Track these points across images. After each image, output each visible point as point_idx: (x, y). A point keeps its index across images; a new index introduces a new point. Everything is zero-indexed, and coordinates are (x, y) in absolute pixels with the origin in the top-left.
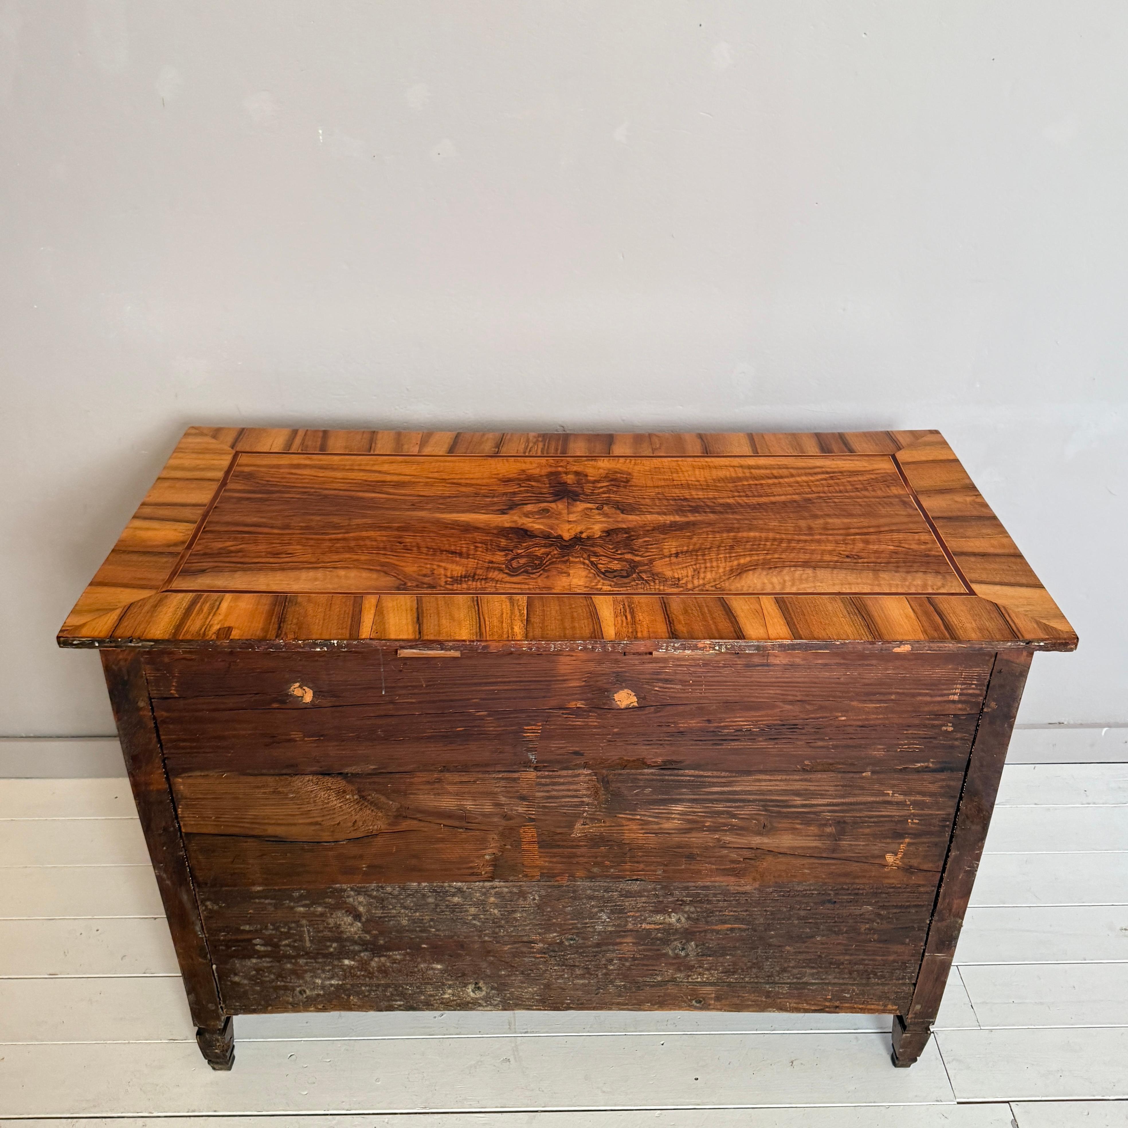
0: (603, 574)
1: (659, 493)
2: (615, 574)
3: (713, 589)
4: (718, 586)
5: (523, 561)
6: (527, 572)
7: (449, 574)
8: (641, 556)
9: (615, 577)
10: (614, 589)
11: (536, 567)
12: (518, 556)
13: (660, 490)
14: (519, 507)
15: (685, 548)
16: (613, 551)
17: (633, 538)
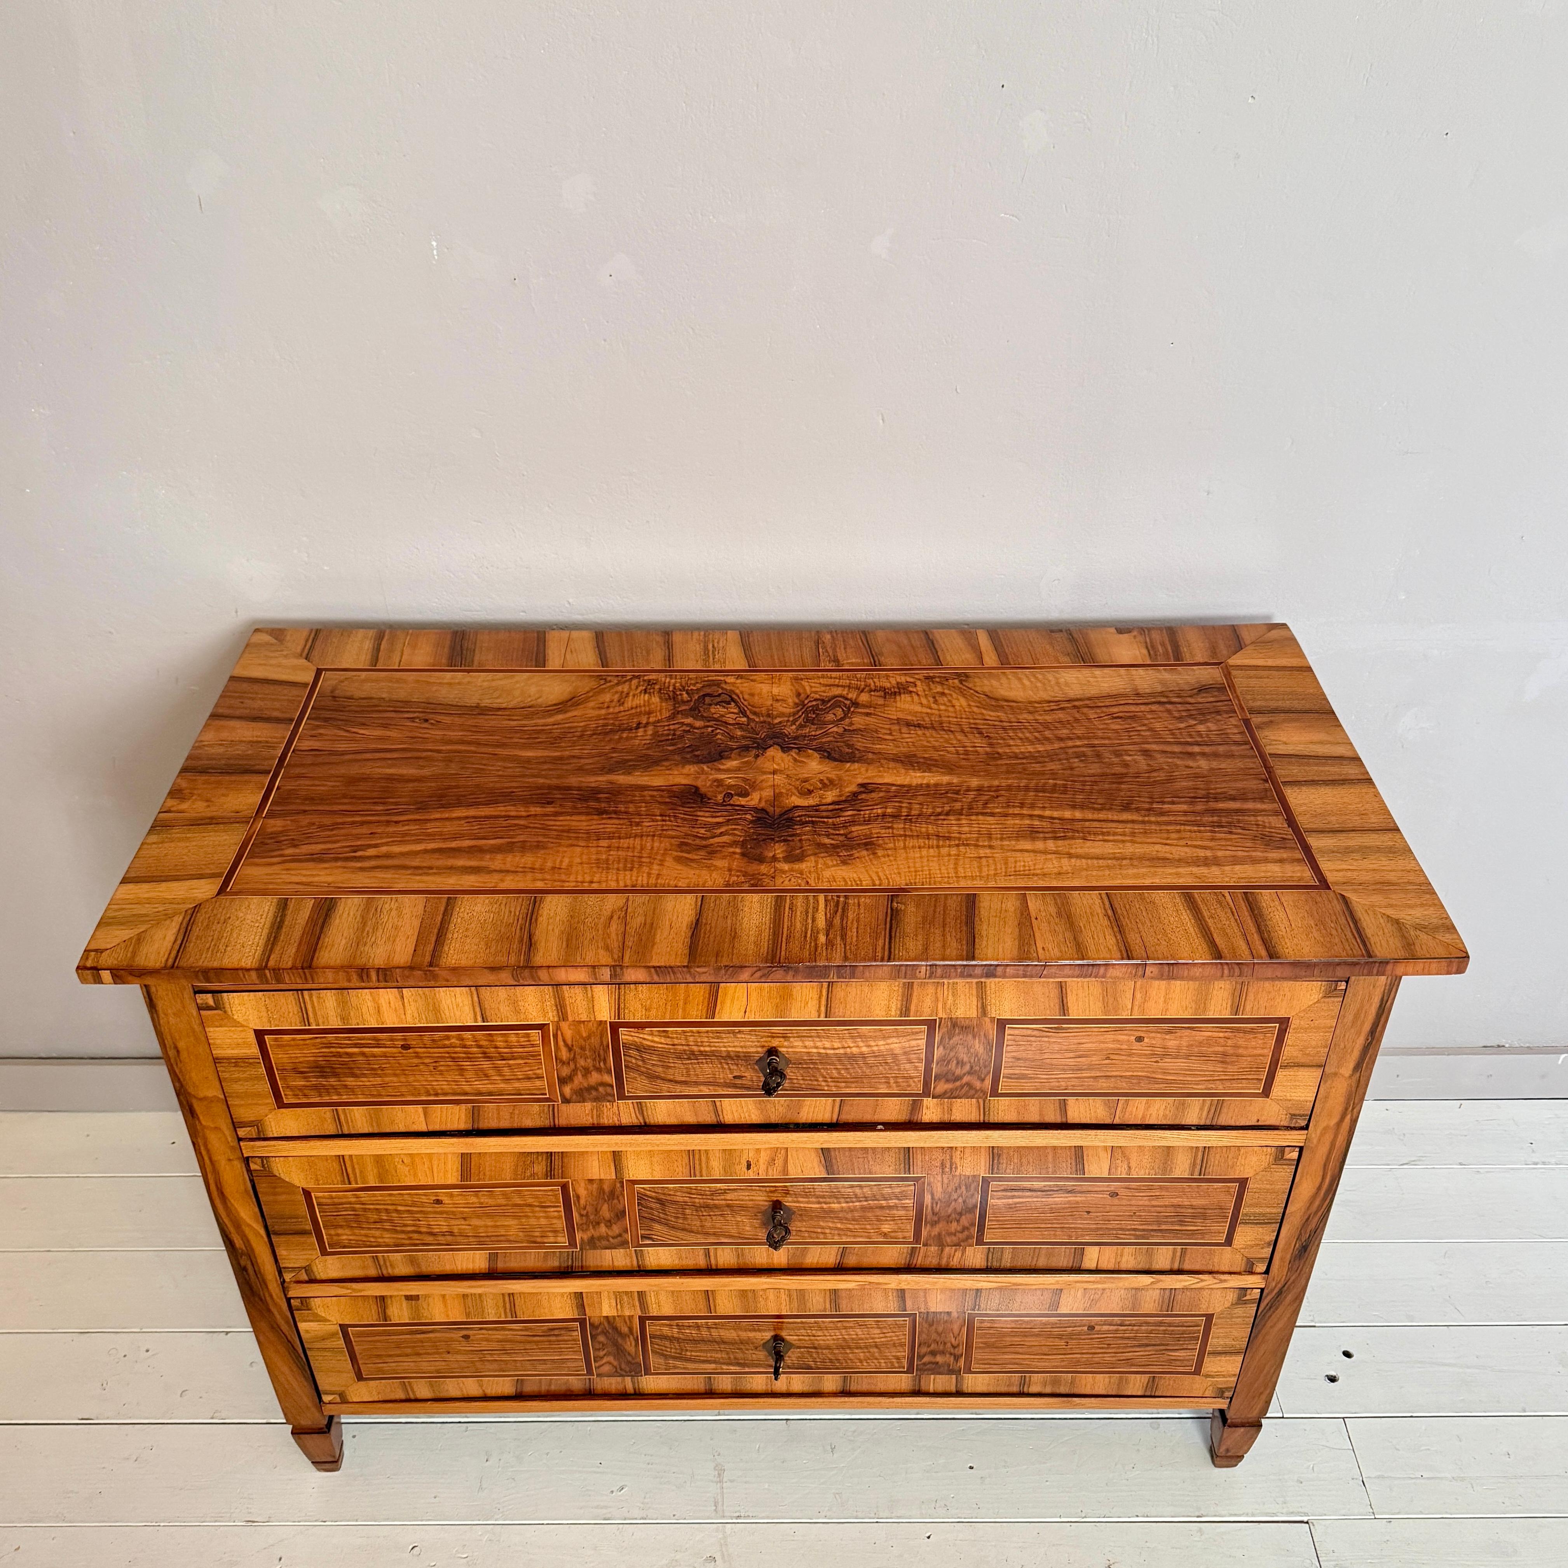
0: (733, 700)
1: (638, 824)
2: (719, 699)
3: (609, 678)
4: (602, 682)
5: (830, 717)
6: (823, 701)
7: (916, 697)
8: (683, 724)
9: (719, 695)
10: (722, 678)
11: (815, 709)
12: (837, 722)
13: (636, 830)
14: (843, 798)
15: (625, 735)
16: (718, 731)
17: (689, 750)
